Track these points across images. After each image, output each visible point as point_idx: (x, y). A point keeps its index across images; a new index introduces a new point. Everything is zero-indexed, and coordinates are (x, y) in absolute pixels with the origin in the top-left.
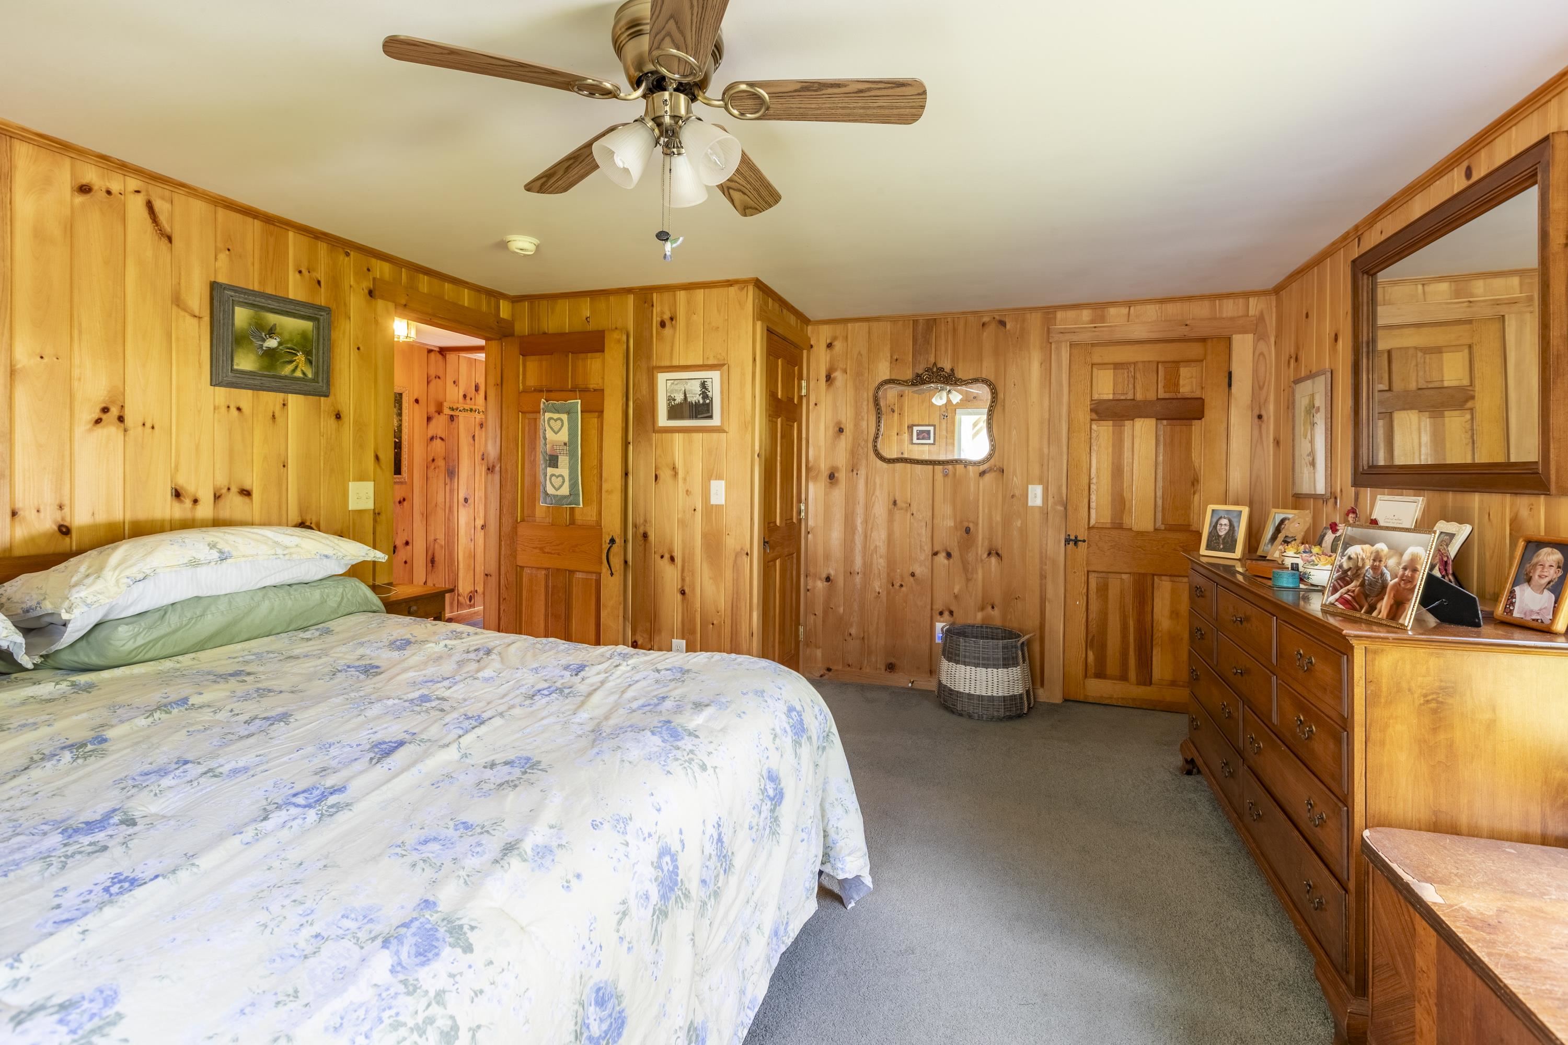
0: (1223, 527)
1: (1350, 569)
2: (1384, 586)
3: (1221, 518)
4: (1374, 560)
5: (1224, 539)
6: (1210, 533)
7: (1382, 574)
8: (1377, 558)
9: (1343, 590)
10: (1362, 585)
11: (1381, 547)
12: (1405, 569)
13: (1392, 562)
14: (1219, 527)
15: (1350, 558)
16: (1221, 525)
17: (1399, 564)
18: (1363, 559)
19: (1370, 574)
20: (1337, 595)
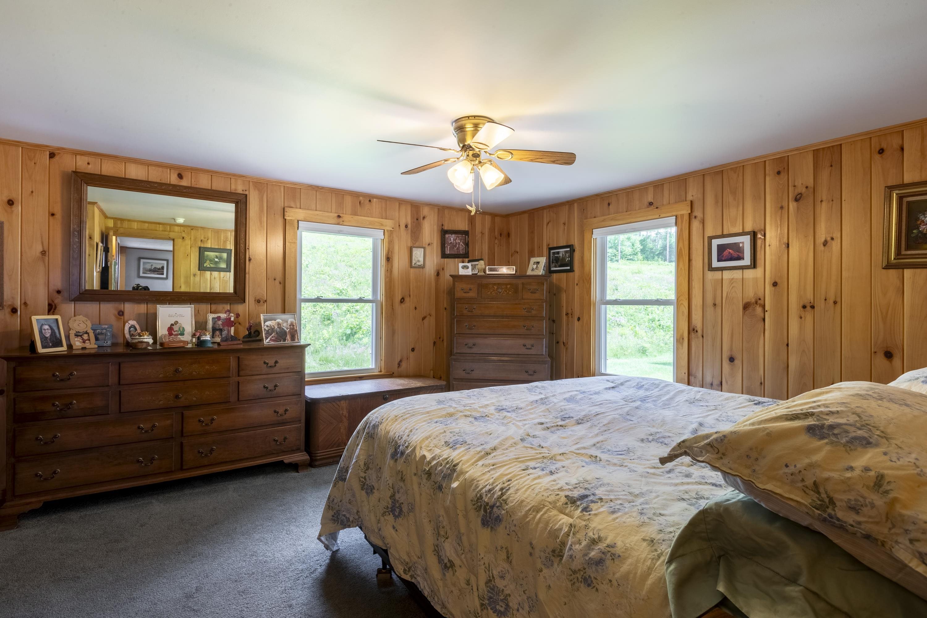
0: (47, 331)
1: (269, 330)
2: (285, 332)
3: (42, 325)
4: (278, 325)
5: (50, 339)
6: (41, 339)
7: (283, 329)
8: (279, 324)
9: (270, 337)
10: (277, 333)
11: (278, 320)
12: (290, 326)
13: (285, 325)
14: (43, 331)
15: (267, 326)
16: (45, 329)
17: (287, 325)
18: (273, 326)
19: (278, 330)
20: (269, 339)
